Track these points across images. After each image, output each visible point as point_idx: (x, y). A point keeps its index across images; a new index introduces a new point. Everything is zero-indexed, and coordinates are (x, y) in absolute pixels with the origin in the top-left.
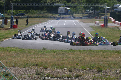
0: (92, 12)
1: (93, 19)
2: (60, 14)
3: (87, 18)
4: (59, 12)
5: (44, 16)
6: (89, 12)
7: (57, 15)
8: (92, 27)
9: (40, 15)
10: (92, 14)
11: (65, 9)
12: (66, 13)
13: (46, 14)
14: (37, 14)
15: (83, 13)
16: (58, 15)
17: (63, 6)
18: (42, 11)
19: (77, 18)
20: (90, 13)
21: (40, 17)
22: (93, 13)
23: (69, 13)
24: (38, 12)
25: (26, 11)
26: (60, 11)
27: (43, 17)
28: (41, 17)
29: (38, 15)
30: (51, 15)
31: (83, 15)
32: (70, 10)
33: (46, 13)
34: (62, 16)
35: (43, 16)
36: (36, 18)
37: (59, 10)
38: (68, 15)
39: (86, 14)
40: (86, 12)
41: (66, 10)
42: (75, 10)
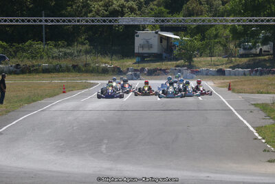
0: (265, 48)
1: (270, 77)
2: (143, 58)
3: (245, 74)
4: (136, 51)
5: (80, 65)
6: (253, 51)
7: (129, 63)
8: (264, 107)
9: (64, 63)
10: (266, 57)
11: (162, 38)
12: (164, 55)
13: (88, 59)
14: (53, 58)
15: (228, 54)
16: (135, 61)
17: (153, 27)
18: (70, 44)
19: (207, 74)
20: (256, 55)
21: (63, 71)
22: (267, 53)
23: (175, 52)
24: (56, 50)
25: (11, 46)
26: (142, 46)
27: (76, 69)
28: (68, 70)
29: (55, 62)
30: (107, 62)
31: (231, 62)
32: (181, 41)
33: (87, 52)
34: (148, 66)
35: (74, 67)
36: (49, 75)
37: (138, 41)
38: (170, 60)
39: (242, 56)
40: (241, 51)
41: (165, 43)
42: (197, 44)
